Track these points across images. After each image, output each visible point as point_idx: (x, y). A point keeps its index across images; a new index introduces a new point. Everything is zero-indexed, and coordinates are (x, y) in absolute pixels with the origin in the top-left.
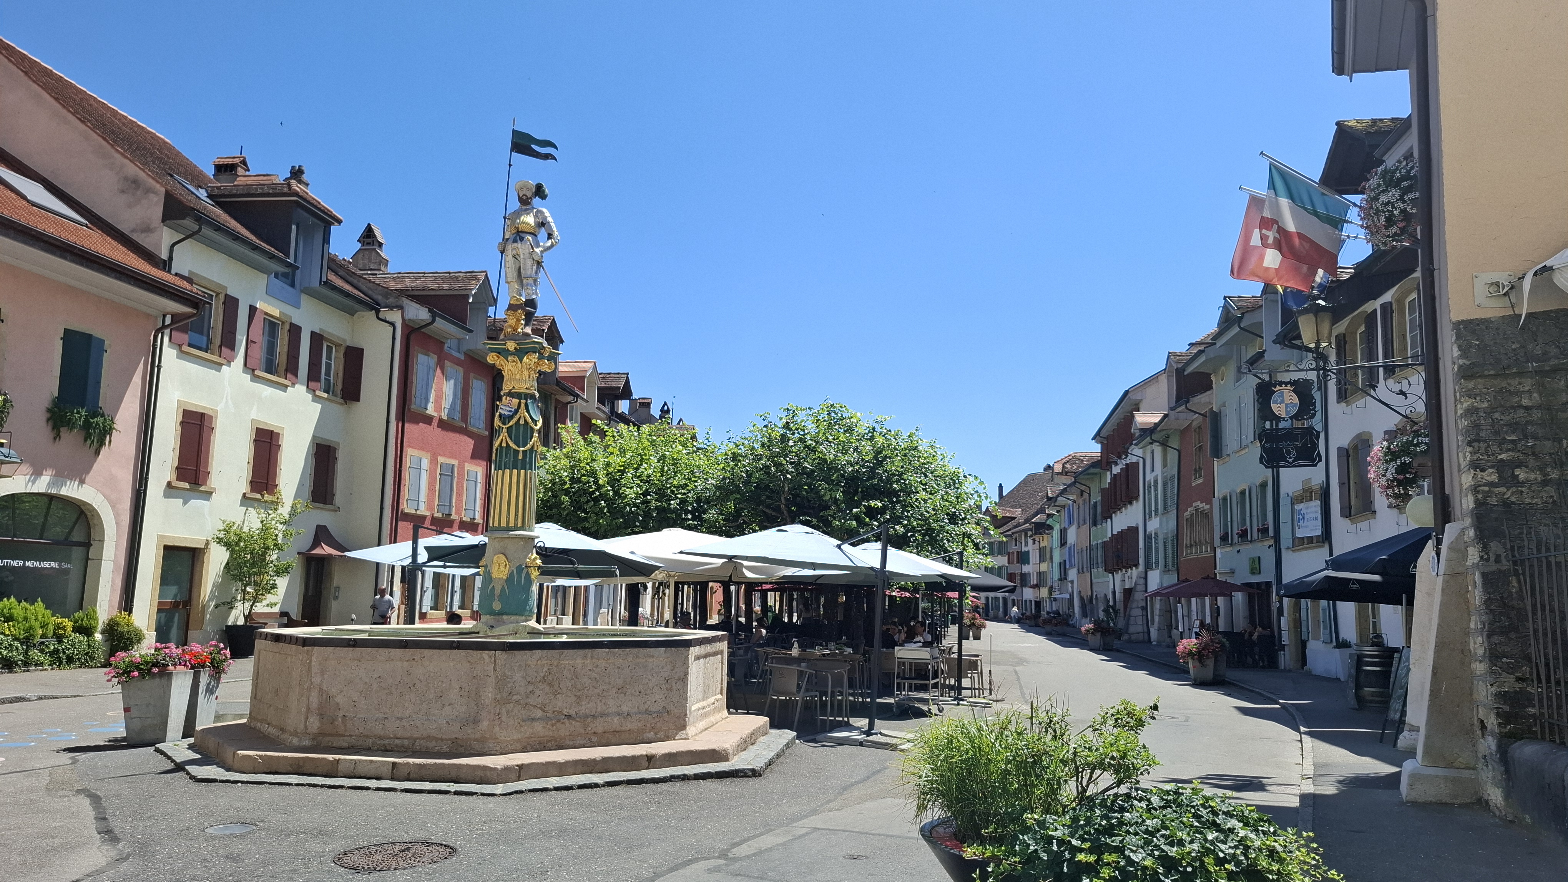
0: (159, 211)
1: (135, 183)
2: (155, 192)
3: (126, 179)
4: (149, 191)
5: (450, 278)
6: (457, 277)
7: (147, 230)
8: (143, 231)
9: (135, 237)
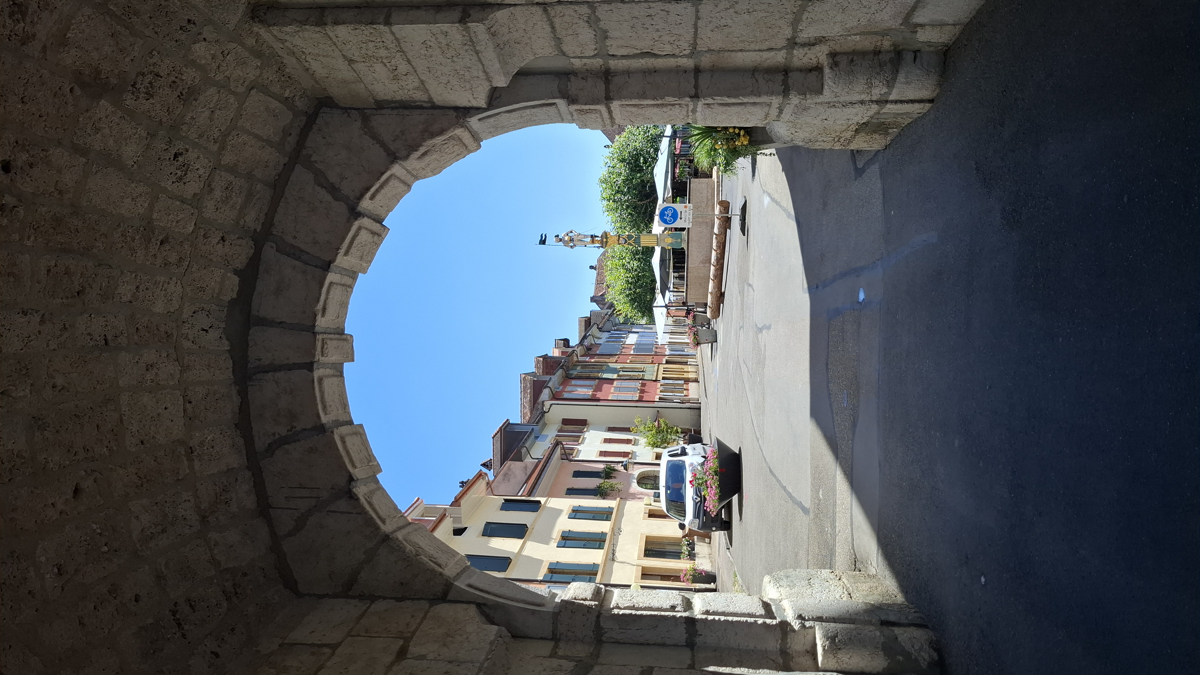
0: (518, 463)
1: (505, 475)
2: (510, 465)
3: (504, 480)
4: (509, 469)
5: (524, 391)
6: (524, 387)
7: (526, 468)
8: (526, 470)
9: (528, 474)
